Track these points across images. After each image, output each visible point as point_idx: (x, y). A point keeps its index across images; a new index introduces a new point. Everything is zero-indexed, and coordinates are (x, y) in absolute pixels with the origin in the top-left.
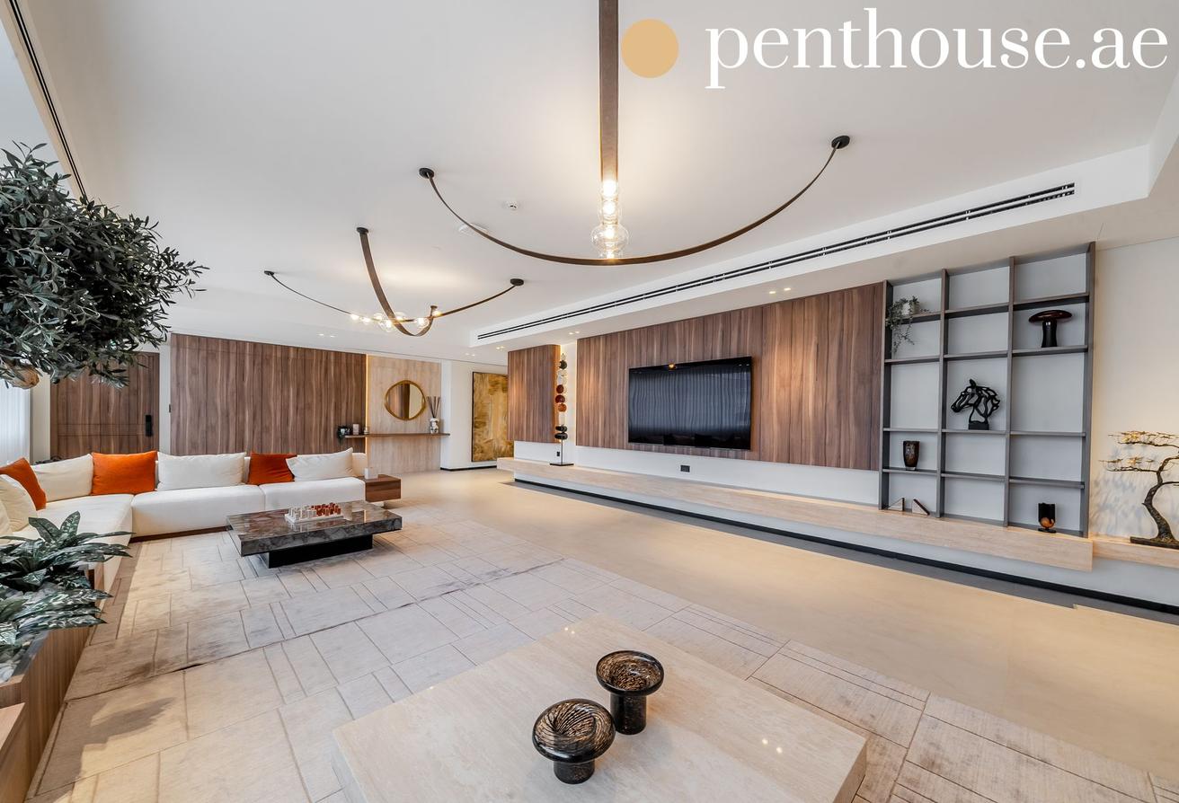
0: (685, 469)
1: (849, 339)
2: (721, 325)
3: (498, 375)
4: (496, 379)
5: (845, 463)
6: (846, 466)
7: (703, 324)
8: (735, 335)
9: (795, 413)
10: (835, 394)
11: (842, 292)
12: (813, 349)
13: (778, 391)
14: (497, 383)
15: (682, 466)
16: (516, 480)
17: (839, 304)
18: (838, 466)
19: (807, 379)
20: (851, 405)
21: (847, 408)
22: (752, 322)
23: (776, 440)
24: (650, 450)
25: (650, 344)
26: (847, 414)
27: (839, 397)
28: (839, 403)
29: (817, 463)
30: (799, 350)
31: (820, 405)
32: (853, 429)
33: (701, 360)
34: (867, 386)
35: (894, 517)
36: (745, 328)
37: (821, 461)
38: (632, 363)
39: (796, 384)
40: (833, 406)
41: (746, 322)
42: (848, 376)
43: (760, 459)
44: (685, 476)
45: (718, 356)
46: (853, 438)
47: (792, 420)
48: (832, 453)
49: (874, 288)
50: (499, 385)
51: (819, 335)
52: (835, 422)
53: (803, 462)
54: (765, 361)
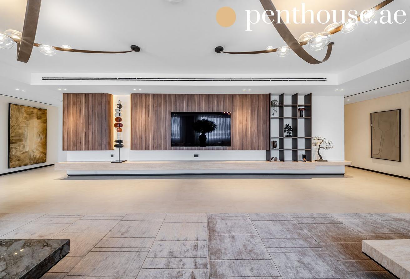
0: (196, 156)
1: (260, 109)
2: (216, 99)
3: (34, 108)
4: (32, 110)
5: (260, 148)
6: (260, 149)
7: (209, 97)
8: (222, 103)
9: (244, 133)
10: (257, 127)
11: (258, 94)
12: (250, 111)
13: (239, 126)
14: (32, 113)
15: (194, 155)
16: (69, 175)
17: (257, 98)
18: (258, 150)
19: (248, 121)
20: (261, 130)
21: (260, 131)
22: (229, 100)
23: (238, 142)
24: (183, 149)
25: (181, 102)
26: (260, 133)
27: (258, 128)
28: (258, 129)
29: (252, 149)
30: (245, 112)
31: (252, 130)
32: (262, 138)
33: (207, 111)
34: (266, 125)
35: (272, 163)
36: (226, 101)
37: (253, 148)
38: (171, 109)
39: (244, 123)
40: (256, 131)
41: (226, 99)
42: (260, 121)
43: (233, 149)
44: (196, 159)
45: (215, 111)
46: (262, 140)
47: (244, 135)
48: (256, 145)
49: (267, 95)
50: (34, 115)
51: (252, 107)
52: (257, 135)
53: (247, 149)
54: (234, 114)
